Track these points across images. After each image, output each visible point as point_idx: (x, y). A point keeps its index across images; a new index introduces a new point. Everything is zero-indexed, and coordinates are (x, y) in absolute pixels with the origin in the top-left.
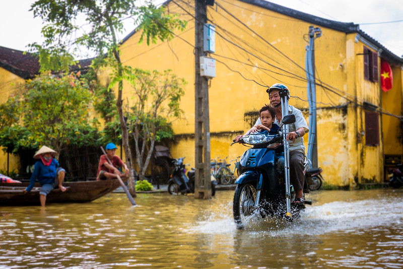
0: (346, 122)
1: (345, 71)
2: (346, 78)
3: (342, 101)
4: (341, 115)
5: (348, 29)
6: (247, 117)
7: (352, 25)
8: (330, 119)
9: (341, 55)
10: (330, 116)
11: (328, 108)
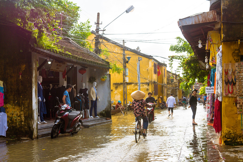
0: (149, 88)
1: (148, 71)
2: (149, 74)
3: (148, 81)
4: (147, 86)
5: (149, 57)
6: (114, 85)
7: (150, 56)
8: (144, 87)
9: (147, 66)
10: (144, 86)
11: (143, 83)
